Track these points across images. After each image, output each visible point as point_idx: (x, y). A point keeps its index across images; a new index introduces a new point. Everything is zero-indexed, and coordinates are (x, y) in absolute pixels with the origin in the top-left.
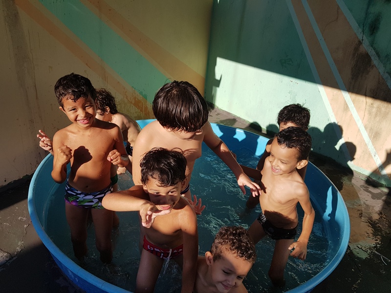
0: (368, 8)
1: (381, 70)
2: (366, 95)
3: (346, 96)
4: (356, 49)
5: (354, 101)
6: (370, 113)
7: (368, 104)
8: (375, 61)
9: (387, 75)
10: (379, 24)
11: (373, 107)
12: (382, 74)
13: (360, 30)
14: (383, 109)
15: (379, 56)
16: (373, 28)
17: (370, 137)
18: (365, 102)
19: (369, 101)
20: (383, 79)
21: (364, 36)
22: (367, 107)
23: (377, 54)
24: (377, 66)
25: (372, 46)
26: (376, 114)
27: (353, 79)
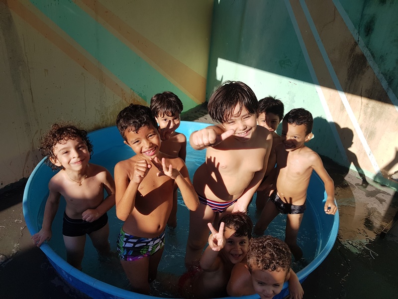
0: (363, 9)
1: (376, 70)
2: (361, 95)
3: (343, 96)
4: (353, 50)
5: (350, 101)
6: (365, 113)
7: (363, 104)
8: (370, 62)
9: (381, 75)
10: (374, 25)
11: (368, 107)
12: (376, 74)
13: (356, 31)
14: (378, 109)
15: (374, 57)
16: (368, 29)
17: (365, 137)
18: (360, 102)
19: (365, 101)
20: (377, 79)
21: (360, 38)
22: (363, 107)
23: (372, 55)
24: (372, 66)
25: (367, 47)
26: (371, 115)
27: (349, 79)
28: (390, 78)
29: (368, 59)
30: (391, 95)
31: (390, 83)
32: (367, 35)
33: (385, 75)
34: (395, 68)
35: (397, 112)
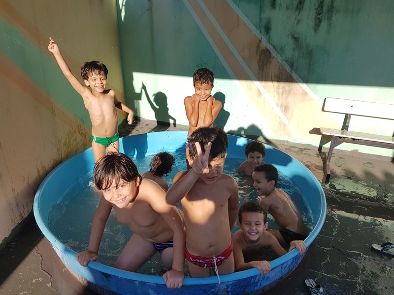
0: (260, 14)
1: (280, 59)
2: (272, 80)
3: (257, 84)
4: (258, 46)
5: (264, 87)
6: (278, 93)
7: (275, 87)
8: (274, 54)
9: (284, 62)
10: (271, 25)
11: (279, 88)
12: (280, 62)
13: (258, 31)
14: (287, 88)
15: (276, 50)
16: (268, 29)
17: (282, 111)
18: (272, 86)
19: (276, 84)
20: (282, 65)
21: (262, 37)
22: (275, 89)
23: (274, 48)
24: (276, 57)
25: (269, 43)
26: (283, 93)
27: (260, 70)
28: (291, 63)
29: (271, 51)
30: (294, 75)
31: (292, 66)
32: (267, 34)
33: (286, 61)
34: (293, 55)
35: (301, 87)
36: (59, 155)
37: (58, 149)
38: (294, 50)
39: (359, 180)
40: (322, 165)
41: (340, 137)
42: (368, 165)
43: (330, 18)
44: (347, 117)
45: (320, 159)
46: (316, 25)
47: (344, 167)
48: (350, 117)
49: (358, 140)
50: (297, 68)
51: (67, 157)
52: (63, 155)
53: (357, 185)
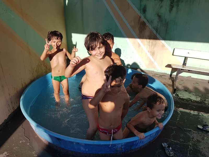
0: (141, 3)
1: (150, 27)
2: (146, 39)
3: (138, 40)
4: (139, 20)
5: (142, 42)
6: (149, 46)
8: (147, 24)
9: (153, 29)
10: (146, 9)
11: (150, 43)
12: (151, 29)
13: (139, 12)
14: (154, 43)
15: (148, 22)
16: (144, 11)
17: (151, 55)
18: (146, 41)
19: (148, 40)
20: (152, 31)
21: (141, 15)
22: (148, 43)
23: (148, 21)
25: (145, 18)
26: (152, 45)
27: (140, 33)
28: (156, 29)
29: (146, 23)
30: (158, 36)
31: (157, 31)
32: (144, 13)
34: (157, 25)
35: (161, 42)
36: (33, 77)
37: (33, 74)
38: (158, 22)
39: (191, 92)
40: (172, 84)
41: (182, 69)
42: (196, 84)
43: (178, 6)
44: (186, 58)
45: (171, 81)
46: (170, 9)
47: (183, 85)
48: (187, 59)
49: (191, 71)
50: (160, 32)
51: (37, 78)
52: (35, 76)
53: (190, 94)
